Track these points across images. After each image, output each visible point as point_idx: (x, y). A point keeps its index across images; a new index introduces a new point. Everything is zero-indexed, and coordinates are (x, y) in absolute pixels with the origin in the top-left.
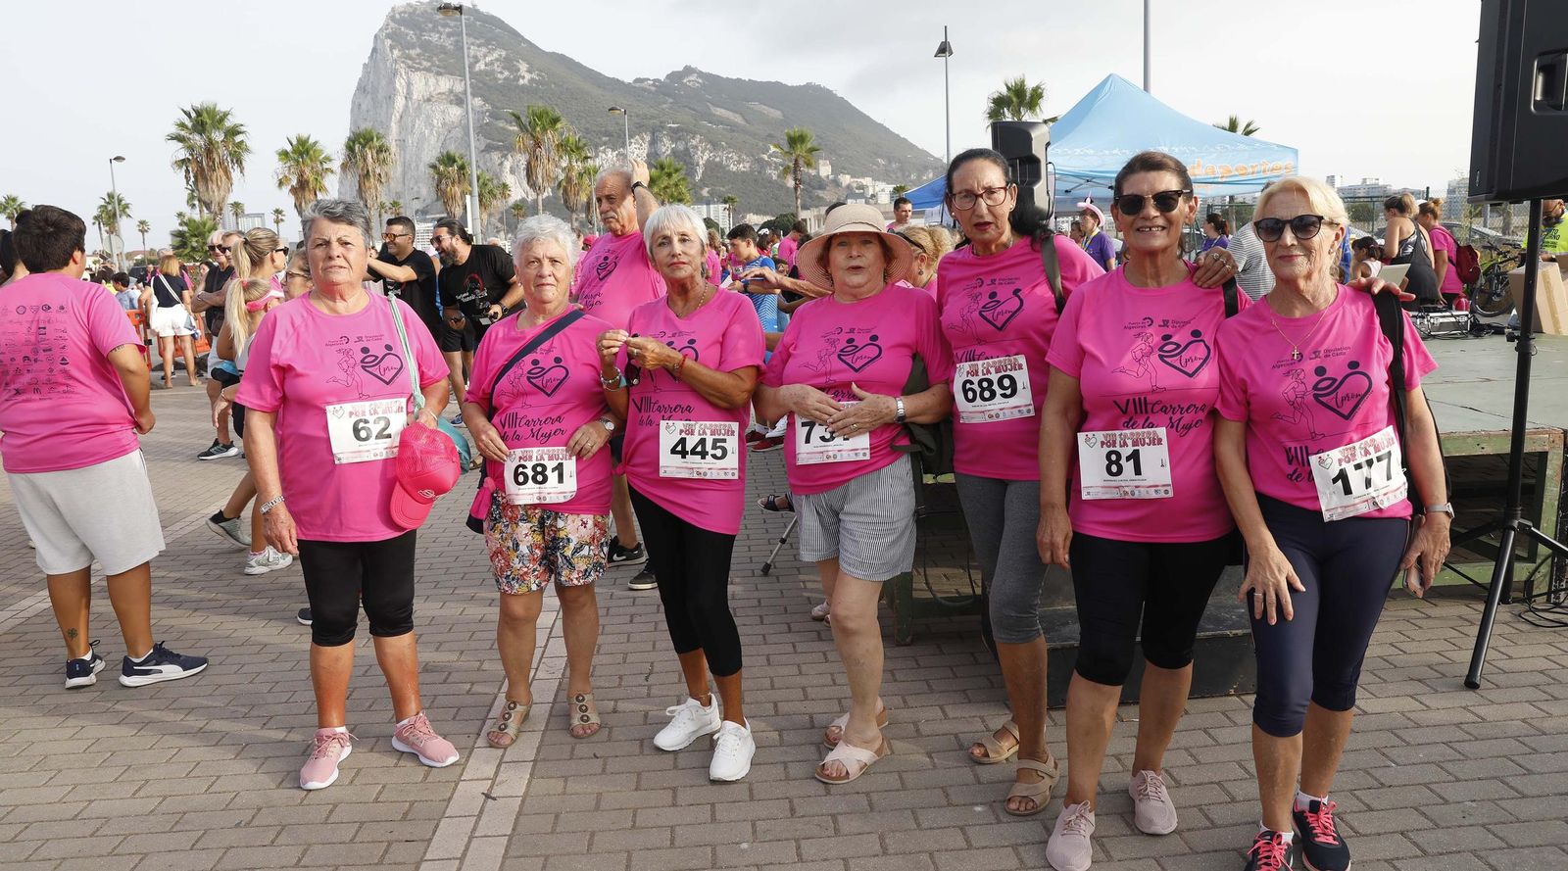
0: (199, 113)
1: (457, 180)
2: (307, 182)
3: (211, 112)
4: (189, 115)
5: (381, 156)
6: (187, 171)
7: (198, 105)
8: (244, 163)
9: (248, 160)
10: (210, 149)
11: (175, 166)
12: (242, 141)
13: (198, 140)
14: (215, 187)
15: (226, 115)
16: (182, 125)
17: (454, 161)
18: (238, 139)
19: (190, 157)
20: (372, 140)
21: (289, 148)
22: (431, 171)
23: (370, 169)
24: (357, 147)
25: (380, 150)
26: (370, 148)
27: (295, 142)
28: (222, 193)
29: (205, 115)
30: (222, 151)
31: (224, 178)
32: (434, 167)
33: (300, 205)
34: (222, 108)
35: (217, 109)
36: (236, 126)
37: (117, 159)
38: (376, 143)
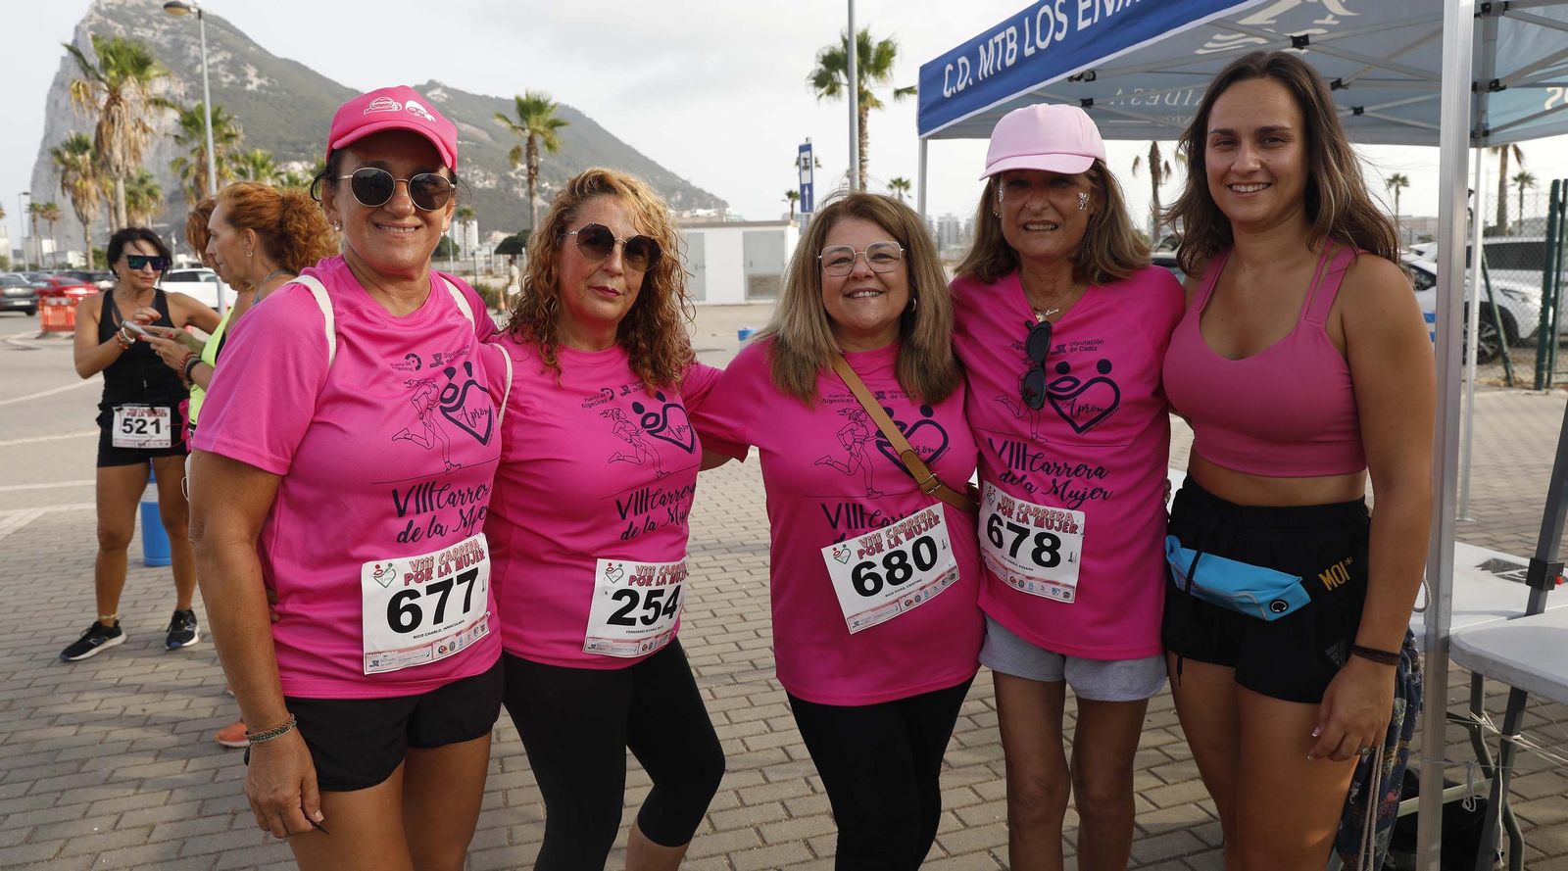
1: (90, 173)
22: (55, 159)
32: (57, 153)
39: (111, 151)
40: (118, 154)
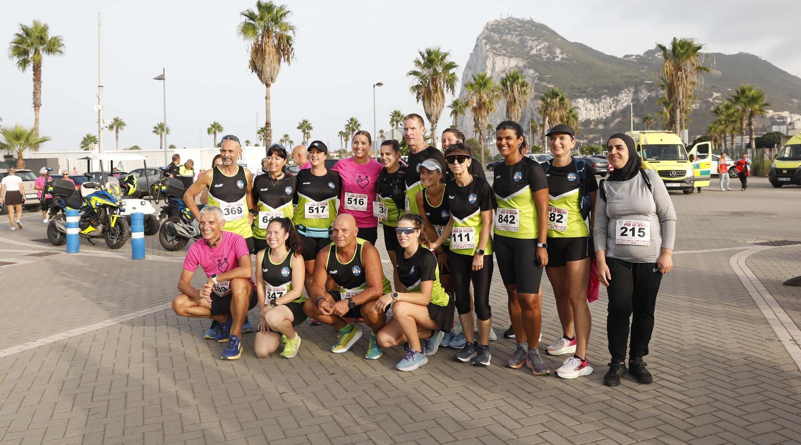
0: (429, 53)
2: (484, 103)
3: (437, 53)
4: (423, 56)
5: (523, 89)
6: (419, 94)
7: (428, 48)
10: (435, 75)
11: (411, 90)
12: (454, 73)
13: (426, 72)
14: (435, 104)
15: (446, 55)
16: (418, 64)
17: (557, 95)
18: (451, 71)
19: (421, 84)
20: (518, 78)
21: (473, 81)
23: (516, 98)
24: (508, 83)
25: (523, 85)
26: (517, 84)
27: (476, 78)
28: (439, 108)
29: (433, 54)
30: (442, 79)
31: (441, 97)
33: (478, 119)
34: (443, 50)
35: (440, 51)
36: (452, 62)
37: (379, 84)
38: (520, 80)
39: (678, 94)
40: (681, 97)
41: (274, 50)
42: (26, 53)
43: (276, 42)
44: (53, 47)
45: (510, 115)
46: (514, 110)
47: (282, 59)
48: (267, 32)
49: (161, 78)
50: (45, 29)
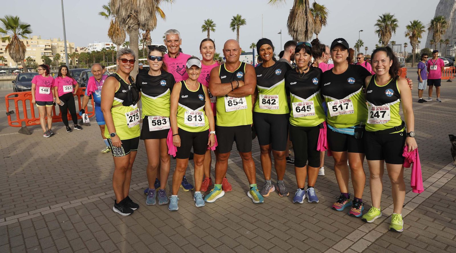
0: (384, 16)
2: (415, 35)
3: (388, 16)
4: (381, 18)
5: (443, 25)
6: (379, 33)
7: (384, 14)
8: (396, 30)
9: (397, 29)
10: (386, 26)
11: (376, 32)
13: (383, 24)
14: (386, 37)
15: (392, 16)
16: (379, 21)
18: (395, 23)
19: (380, 29)
20: (440, 20)
21: (410, 24)
23: (438, 29)
24: (435, 23)
25: (443, 23)
26: (439, 22)
27: (412, 23)
28: (388, 39)
29: (386, 17)
30: (390, 27)
31: (389, 35)
33: (412, 42)
34: (391, 14)
35: (390, 15)
36: (395, 19)
37: (362, 31)
38: (442, 21)
41: (319, 22)
42: (234, 25)
43: (320, 19)
44: (243, 22)
45: (434, 38)
46: (437, 36)
47: (322, 25)
48: (317, 15)
49: (280, 33)
50: (240, 17)
